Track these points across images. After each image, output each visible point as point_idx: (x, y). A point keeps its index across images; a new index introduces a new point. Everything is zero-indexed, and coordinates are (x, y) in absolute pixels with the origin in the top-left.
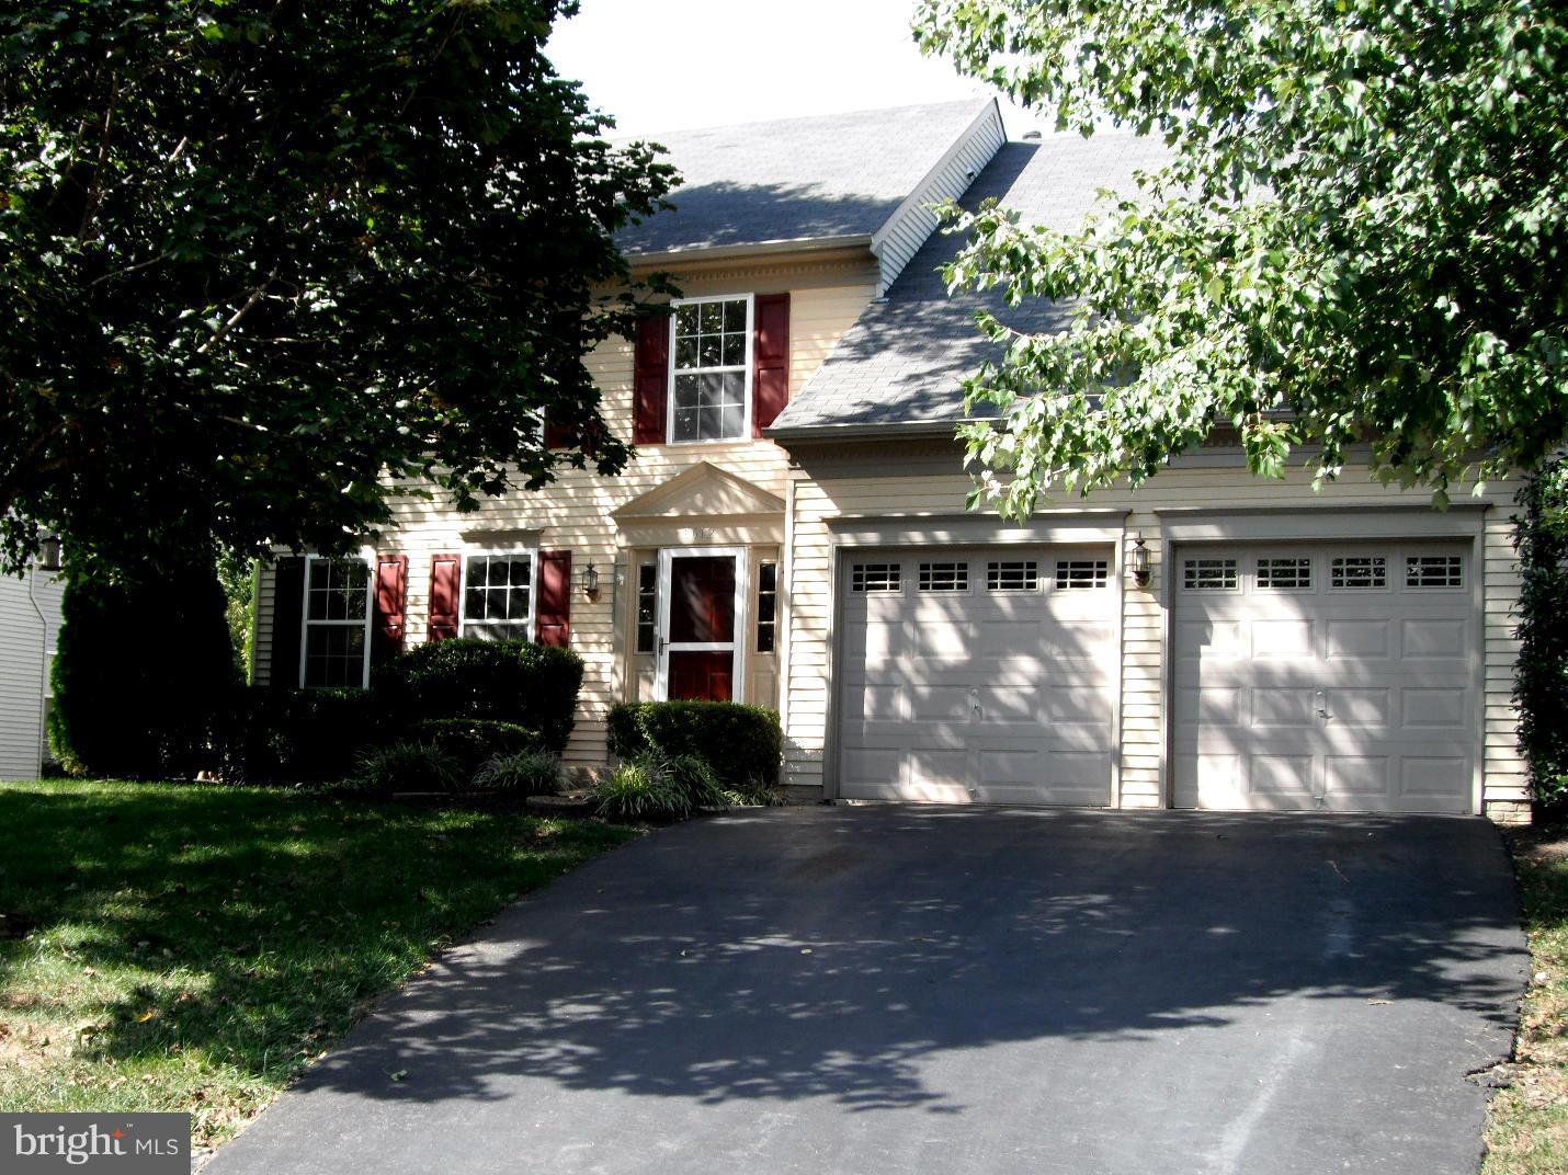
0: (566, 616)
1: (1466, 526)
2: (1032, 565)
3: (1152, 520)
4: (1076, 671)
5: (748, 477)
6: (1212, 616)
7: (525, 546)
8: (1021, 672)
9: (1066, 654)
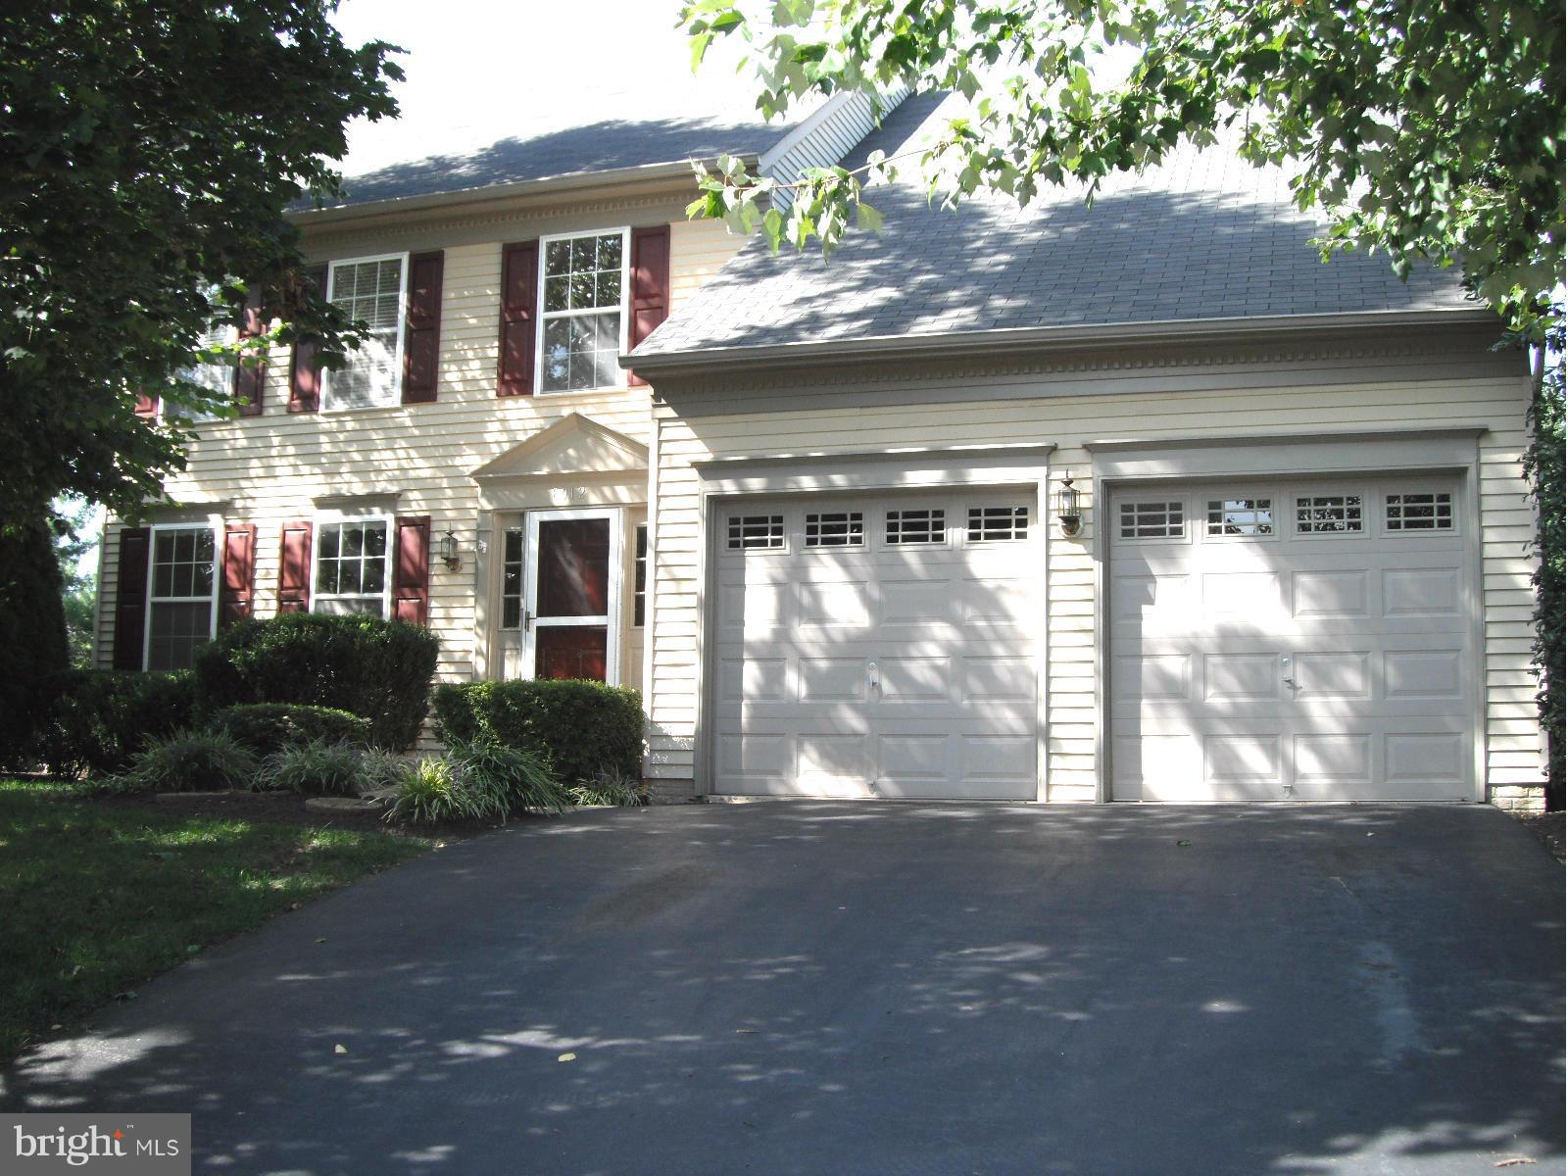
0: (426, 588)
1: (1458, 455)
2: (938, 514)
3: (1081, 455)
4: (1001, 639)
5: (622, 430)
6: (1155, 569)
7: (383, 512)
8: (934, 640)
9: (987, 618)
